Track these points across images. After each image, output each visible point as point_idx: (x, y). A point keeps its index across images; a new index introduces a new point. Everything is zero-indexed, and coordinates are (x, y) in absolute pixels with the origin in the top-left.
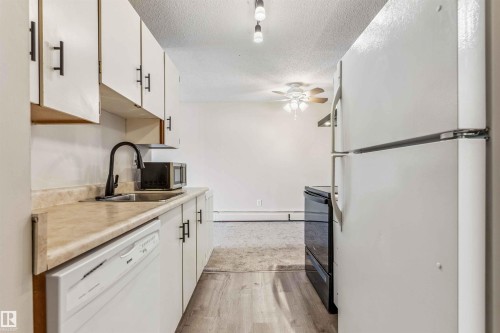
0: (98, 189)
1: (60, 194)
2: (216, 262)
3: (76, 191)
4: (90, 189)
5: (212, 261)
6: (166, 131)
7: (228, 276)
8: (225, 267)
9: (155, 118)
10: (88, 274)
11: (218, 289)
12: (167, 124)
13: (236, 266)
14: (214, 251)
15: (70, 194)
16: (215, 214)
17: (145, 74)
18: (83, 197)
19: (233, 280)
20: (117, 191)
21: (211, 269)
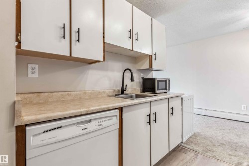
0: (118, 91)
1: (99, 92)
2: (192, 142)
3: (107, 91)
4: (114, 91)
5: (189, 141)
6: (154, 61)
7: (196, 155)
8: (197, 148)
9: (147, 55)
10: (47, 131)
11: (185, 161)
12: (154, 57)
13: (206, 151)
14: (194, 134)
15: (104, 92)
16: (195, 109)
17: (135, 33)
18: (110, 94)
19: (199, 160)
20: (125, 92)
21: (186, 145)
